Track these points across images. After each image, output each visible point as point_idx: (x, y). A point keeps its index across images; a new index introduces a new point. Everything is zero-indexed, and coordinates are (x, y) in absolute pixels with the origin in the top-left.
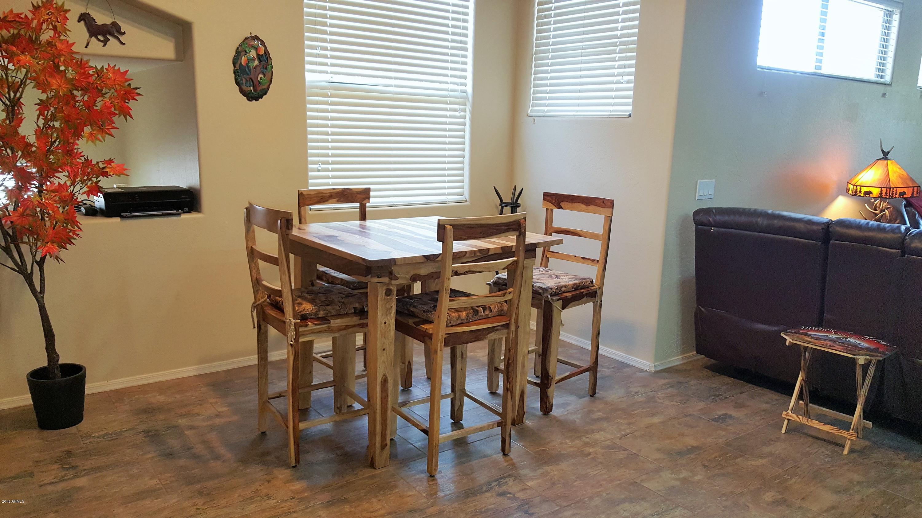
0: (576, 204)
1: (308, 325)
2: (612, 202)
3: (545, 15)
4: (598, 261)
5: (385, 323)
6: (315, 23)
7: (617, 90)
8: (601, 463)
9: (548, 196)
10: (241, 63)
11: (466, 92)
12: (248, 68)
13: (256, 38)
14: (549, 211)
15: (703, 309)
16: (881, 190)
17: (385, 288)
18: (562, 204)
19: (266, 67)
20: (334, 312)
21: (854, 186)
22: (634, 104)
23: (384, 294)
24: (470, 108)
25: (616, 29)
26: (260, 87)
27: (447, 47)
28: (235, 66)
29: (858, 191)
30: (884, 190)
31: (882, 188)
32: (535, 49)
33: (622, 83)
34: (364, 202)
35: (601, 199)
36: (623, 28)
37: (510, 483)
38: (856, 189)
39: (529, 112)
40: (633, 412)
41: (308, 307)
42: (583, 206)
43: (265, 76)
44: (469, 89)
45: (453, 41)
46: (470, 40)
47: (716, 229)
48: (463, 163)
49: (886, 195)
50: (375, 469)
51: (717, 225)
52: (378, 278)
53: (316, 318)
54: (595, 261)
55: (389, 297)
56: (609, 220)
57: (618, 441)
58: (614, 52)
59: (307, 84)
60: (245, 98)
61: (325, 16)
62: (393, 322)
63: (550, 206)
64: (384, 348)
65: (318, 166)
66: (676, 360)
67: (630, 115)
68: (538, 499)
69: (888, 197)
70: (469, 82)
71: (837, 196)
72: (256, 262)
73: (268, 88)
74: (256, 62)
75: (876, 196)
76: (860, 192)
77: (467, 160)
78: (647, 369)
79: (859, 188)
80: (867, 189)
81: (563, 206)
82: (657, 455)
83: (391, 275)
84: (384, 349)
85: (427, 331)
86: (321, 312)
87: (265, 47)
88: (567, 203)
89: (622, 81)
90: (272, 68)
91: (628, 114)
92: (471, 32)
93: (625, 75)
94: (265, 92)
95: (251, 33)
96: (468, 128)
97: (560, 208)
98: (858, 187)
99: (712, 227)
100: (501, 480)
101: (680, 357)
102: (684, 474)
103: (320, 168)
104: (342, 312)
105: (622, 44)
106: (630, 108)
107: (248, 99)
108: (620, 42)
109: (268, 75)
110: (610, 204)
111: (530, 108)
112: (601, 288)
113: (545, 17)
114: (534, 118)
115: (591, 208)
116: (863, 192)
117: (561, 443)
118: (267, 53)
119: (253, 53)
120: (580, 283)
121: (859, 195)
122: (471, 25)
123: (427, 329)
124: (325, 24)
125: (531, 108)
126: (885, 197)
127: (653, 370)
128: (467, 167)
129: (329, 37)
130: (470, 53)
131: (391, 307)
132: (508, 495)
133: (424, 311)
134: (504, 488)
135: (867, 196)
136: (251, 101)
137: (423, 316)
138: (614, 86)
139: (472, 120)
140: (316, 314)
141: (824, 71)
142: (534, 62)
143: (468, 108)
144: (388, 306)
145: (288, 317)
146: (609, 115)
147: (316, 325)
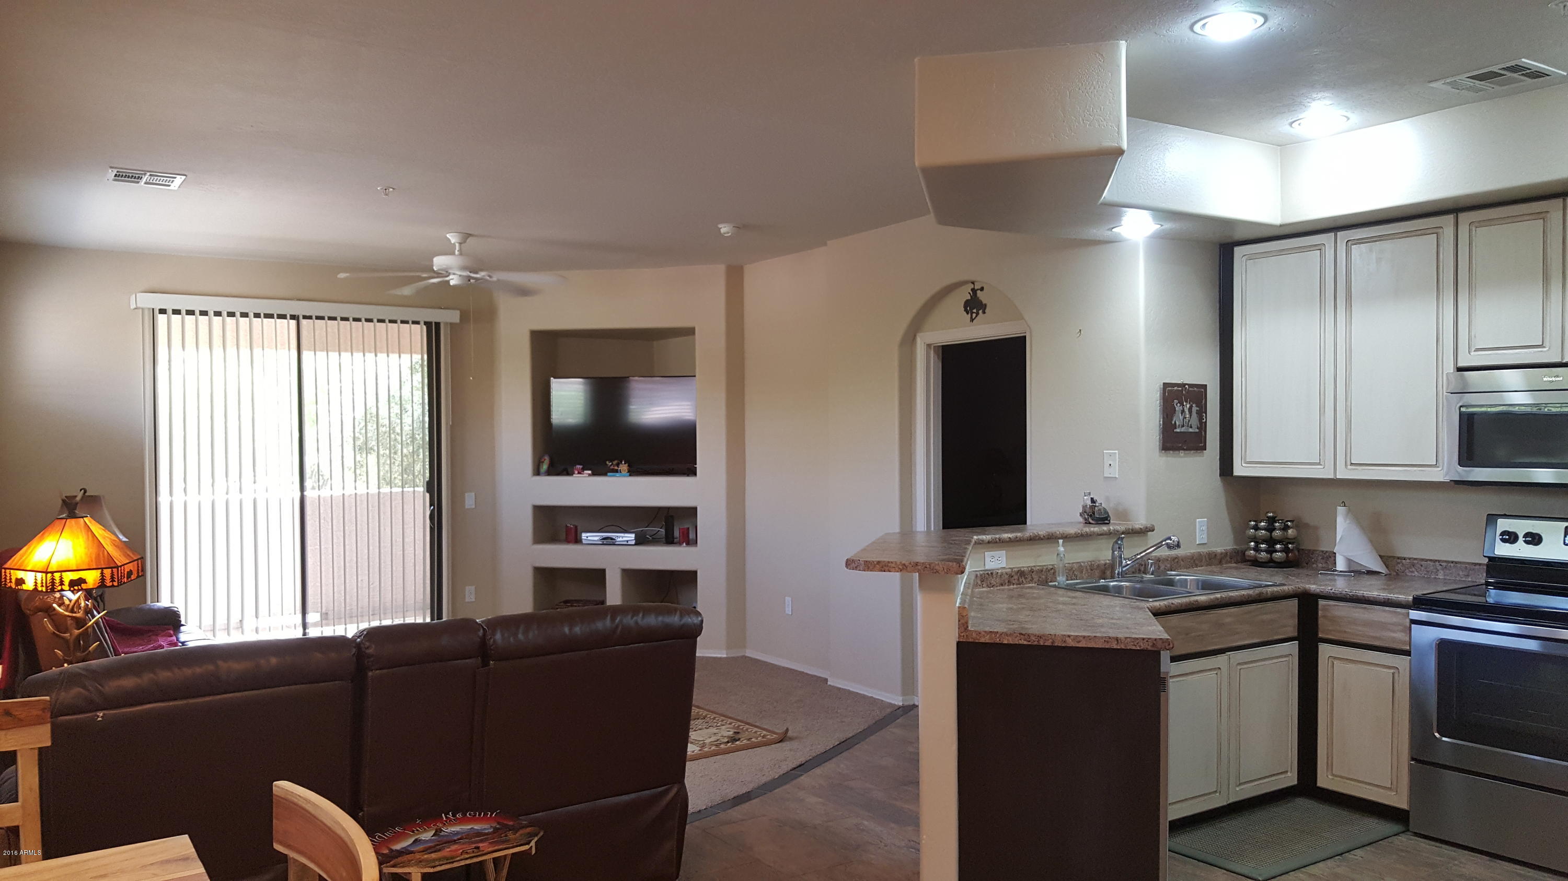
16: (102, 573)
21: (47, 573)
29: (57, 581)
30: (108, 572)
31: (102, 569)
38: (53, 579)
49: (113, 581)
69: (116, 584)
75: (94, 584)
76: (62, 583)
79: (57, 575)
80: (75, 576)
98: (55, 574)
116: (67, 582)
121: (59, 588)
126: (111, 584)
135: (76, 588)
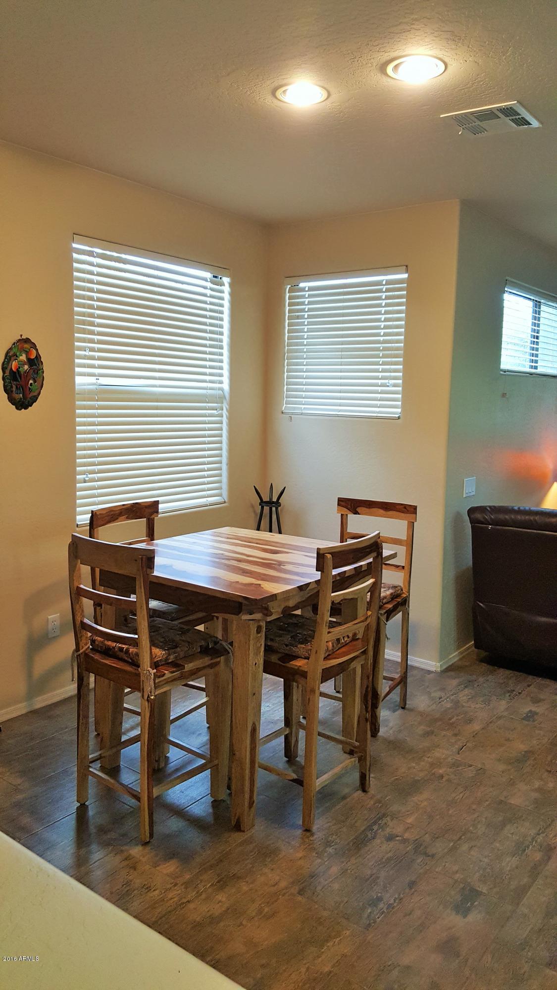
0: (373, 509)
1: (165, 674)
2: (415, 508)
3: (298, 316)
4: (403, 567)
5: (256, 664)
6: (84, 323)
7: (382, 392)
8: (458, 784)
9: (342, 501)
10: (11, 369)
11: (222, 389)
12: (19, 373)
13: (27, 341)
14: (344, 517)
15: (481, 605)
17: (256, 625)
18: (359, 510)
19: (37, 373)
20: (182, 654)
22: (403, 407)
23: (255, 632)
24: (227, 407)
25: (378, 335)
26: (31, 394)
27: (205, 346)
28: (4, 372)
32: (286, 348)
33: (388, 386)
34: (153, 517)
35: (402, 504)
36: (385, 335)
37: (391, 824)
39: (283, 409)
40: (451, 721)
41: (159, 653)
42: (381, 511)
43: (35, 382)
44: (226, 386)
45: (211, 339)
46: (226, 339)
47: (493, 526)
48: (220, 462)
50: (244, 831)
51: (495, 523)
52: (251, 614)
53: (167, 663)
54: (400, 567)
55: (259, 635)
56: (411, 526)
57: (458, 757)
58: (378, 357)
59: (77, 387)
60: (14, 406)
61: (92, 315)
62: (262, 662)
63: (345, 511)
64: (254, 692)
65: (85, 476)
66: (454, 657)
67: (399, 418)
68: (427, 838)
70: (226, 379)
71: (553, 483)
72: (81, 603)
73: (39, 394)
74: (26, 367)
77: (225, 459)
78: (433, 669)
81: (359, 512)
82: (501, 767)
83: (266, 612)
84: (254, 694)
85: (301, 668)
86: (172, 657)
87: (37, 350)
88: (365, 509)
89: (388, 384)
90: (43, 372)
91: (397, 416)
92: (226, 330)
93: (391, 379)
94: (35, 399)
95: (21, 336)
96: (225, 426)
97: (356, 513)
99: (490, 525)
100: (380, 822)
101: (457, 653)
102: (537, 784)
103: (87, 479)
104: (190, 652)
105: (385, 349)
106: (399, 410)
107: (17, 408)
108: (383, 347)
109: (39, 380)
110: (412, 510)
111: (283, 405)
112: (408, 597)
113: (298, 317)
114: (290, 415)
115: (390, 513)
117: (409, 768)
118: (38, 357)
119: (23, 357)
120: (394, 592)
122: (226, 324)
123: (300, 666)
124: (92, 324)
125: (285, 405)
127: (439, 670)
128: (224, 467)
129: (96, 337)
130: (226, 352)
131: (261, 645)
132: (397, 838)
133: (287, 645)
134: (388, 830)
136: (20, 410)
137: (284, 650)
138: (380, 389)
139: (230, 419)
140: (167, 659)
141: (540, 370)
142: (286, 361)
143: (225, 406)
144: (259, 645)
145: (146, 668)
146: (376, 416)
147: (172, 672)
